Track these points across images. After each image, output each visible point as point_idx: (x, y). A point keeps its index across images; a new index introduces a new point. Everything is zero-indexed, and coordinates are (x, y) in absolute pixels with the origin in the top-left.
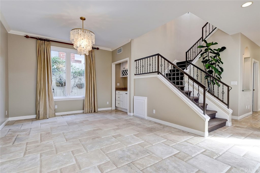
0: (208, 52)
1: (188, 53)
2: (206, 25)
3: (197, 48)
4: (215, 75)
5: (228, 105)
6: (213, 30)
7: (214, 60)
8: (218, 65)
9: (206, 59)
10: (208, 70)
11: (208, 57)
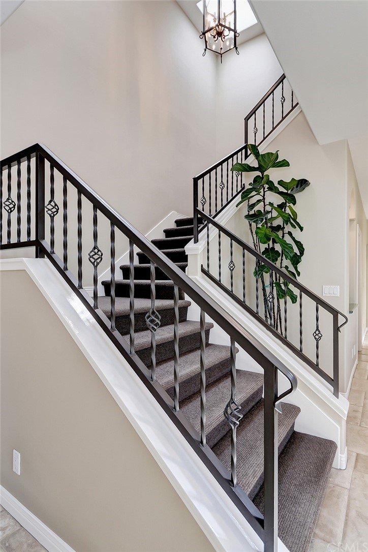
0: (264, 189)
1: (200, 182)
2: (255, 112)
3: (230, 173)
4: (284, 265)
5: (334, 382)
6: (274, 129)
7: (281, 214)
8: (290, 234)
9: (256, 208)
10: (263, 247)
11: (262, 203)
